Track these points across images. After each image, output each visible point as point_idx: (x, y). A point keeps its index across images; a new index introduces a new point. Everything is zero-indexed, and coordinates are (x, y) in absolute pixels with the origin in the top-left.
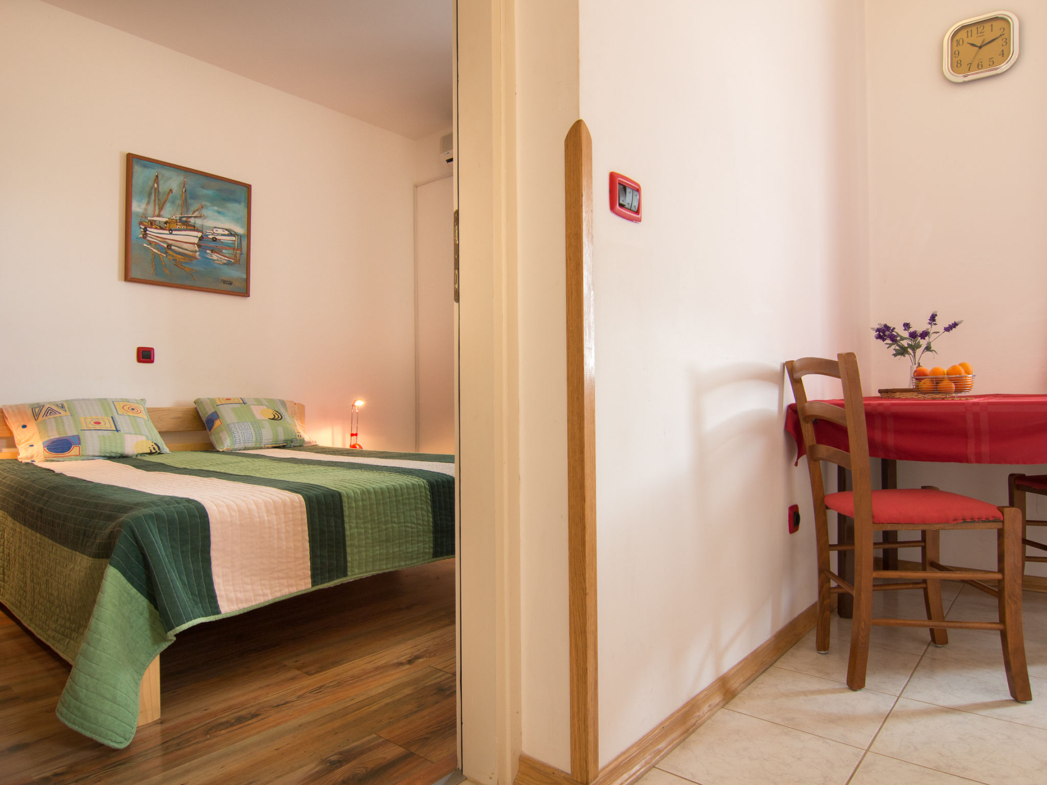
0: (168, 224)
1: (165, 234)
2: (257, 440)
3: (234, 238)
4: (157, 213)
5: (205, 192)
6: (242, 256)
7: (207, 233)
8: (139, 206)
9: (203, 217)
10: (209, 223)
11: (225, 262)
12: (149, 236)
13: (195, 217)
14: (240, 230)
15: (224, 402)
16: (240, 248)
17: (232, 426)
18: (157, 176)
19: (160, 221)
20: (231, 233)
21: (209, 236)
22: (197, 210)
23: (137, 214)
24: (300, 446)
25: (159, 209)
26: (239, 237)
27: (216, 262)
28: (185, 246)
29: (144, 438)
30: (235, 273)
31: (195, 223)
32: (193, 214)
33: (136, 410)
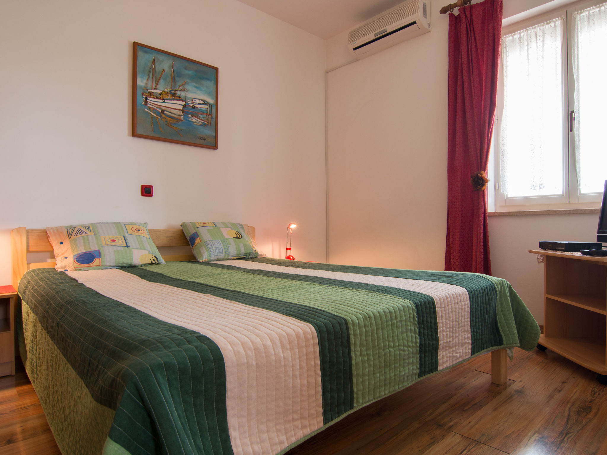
0: (162, 95)
1: (160, 102)
2: (226, 253)
3: (207, 107)
4: (154, 87)
5: (187, 72)
6: (212, 119)
7: (189, 103)
8: (142, 81)
9: (186, 91)
10: (190, 95)
11: (201, 123)
12: (149, 103)
13: (180, 90)
14: (211, 101)
15: (201, 225)
16: (211, 114)
17: (208, 243)
18: (154, 60)
19: (156, 93)
20: (205, 103)
21: (190, 105)
22: (182, 85)
23: (141, 87)
24: (255, 258)
25: (156, 83)
26: (210, 105)
27: (195, 123)
28: (174, 111)
29: (147, 252)
30: (208, 132)
31: (180, 95)
32: (179, 88)
33: (140, 231)
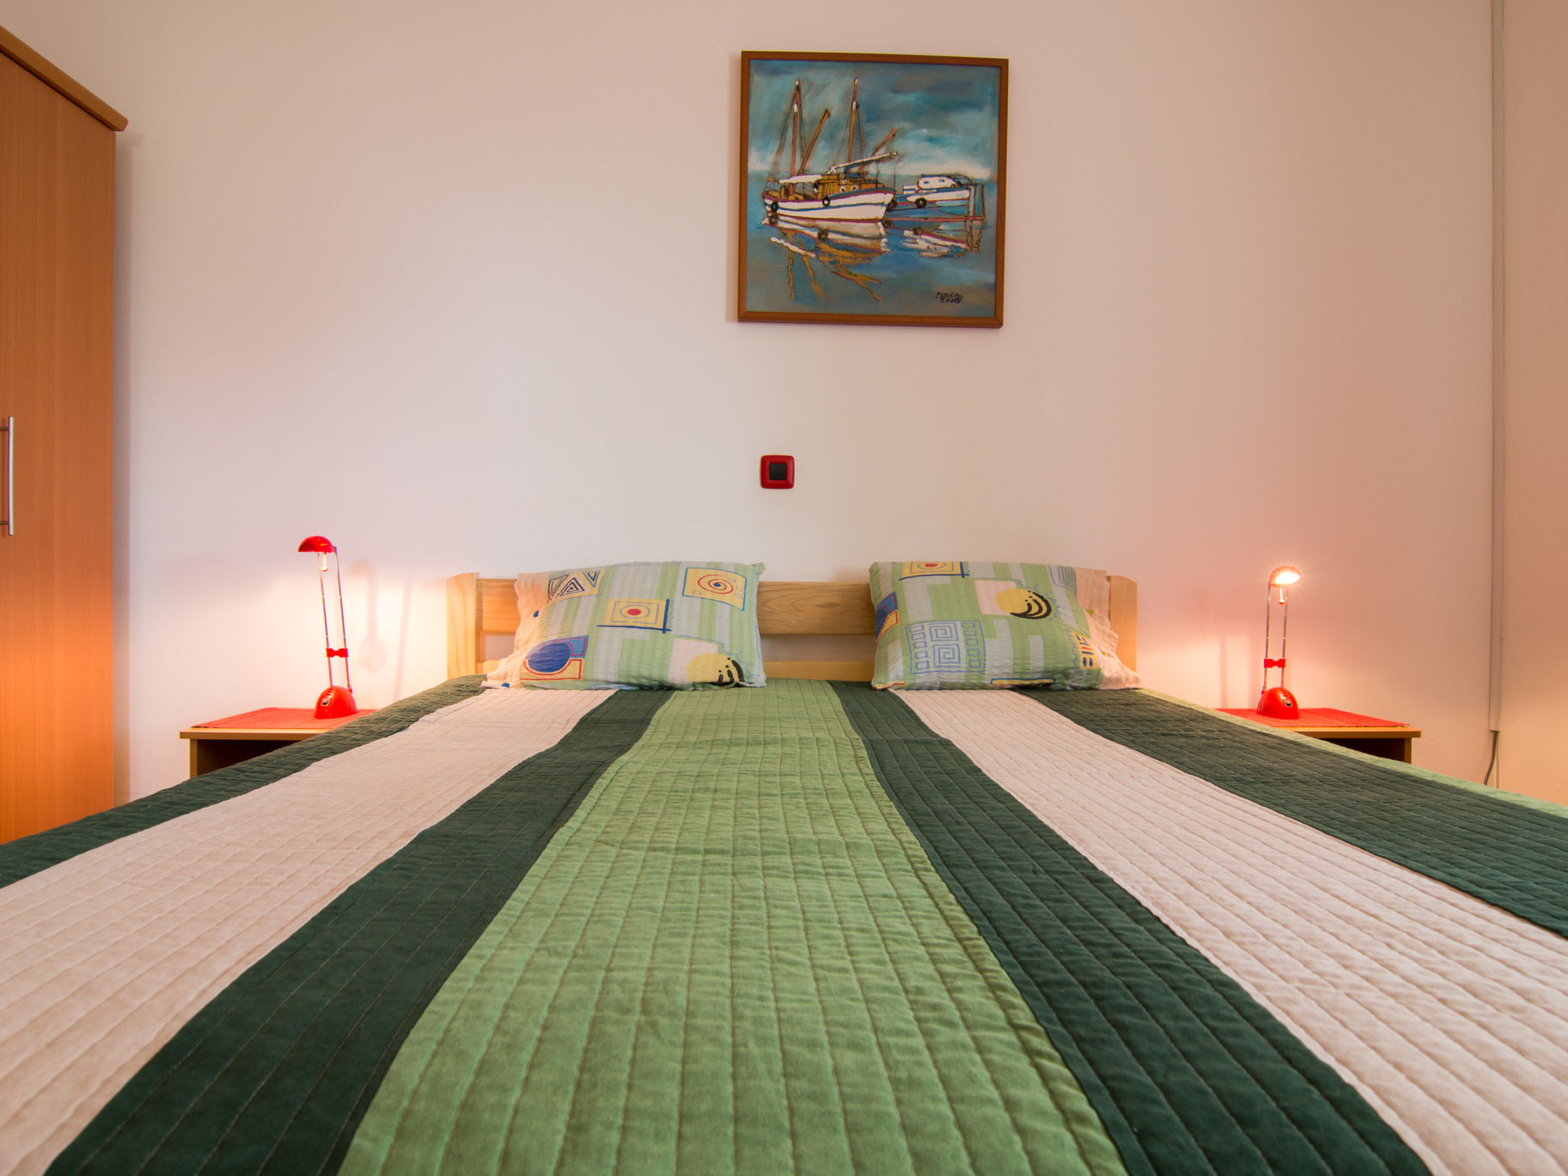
0: (820, 187)
1: (815, 211)
3: (965, 194)
4: (797, 167)
5: (901, 99)
6: (984, 231)
7: (905, 193)
8: (762, 160)
9: (897, 158)
10: (908, 169)
11: (945, 250)
12: (782, 218)
13: (878, 161)
14: (979, 171)
16: (980, 213)
18: (798, 88)
19: (804, 183)
20: (959, 183)
21: (909, 199)
22: (883, 144)
23: (759, 177)
25: (802, 157)
26: (979, 188)
27: (924, 254)
28: (857, 228)
30: (970, 274)
31: (878, 174)
32: (873, 155)
